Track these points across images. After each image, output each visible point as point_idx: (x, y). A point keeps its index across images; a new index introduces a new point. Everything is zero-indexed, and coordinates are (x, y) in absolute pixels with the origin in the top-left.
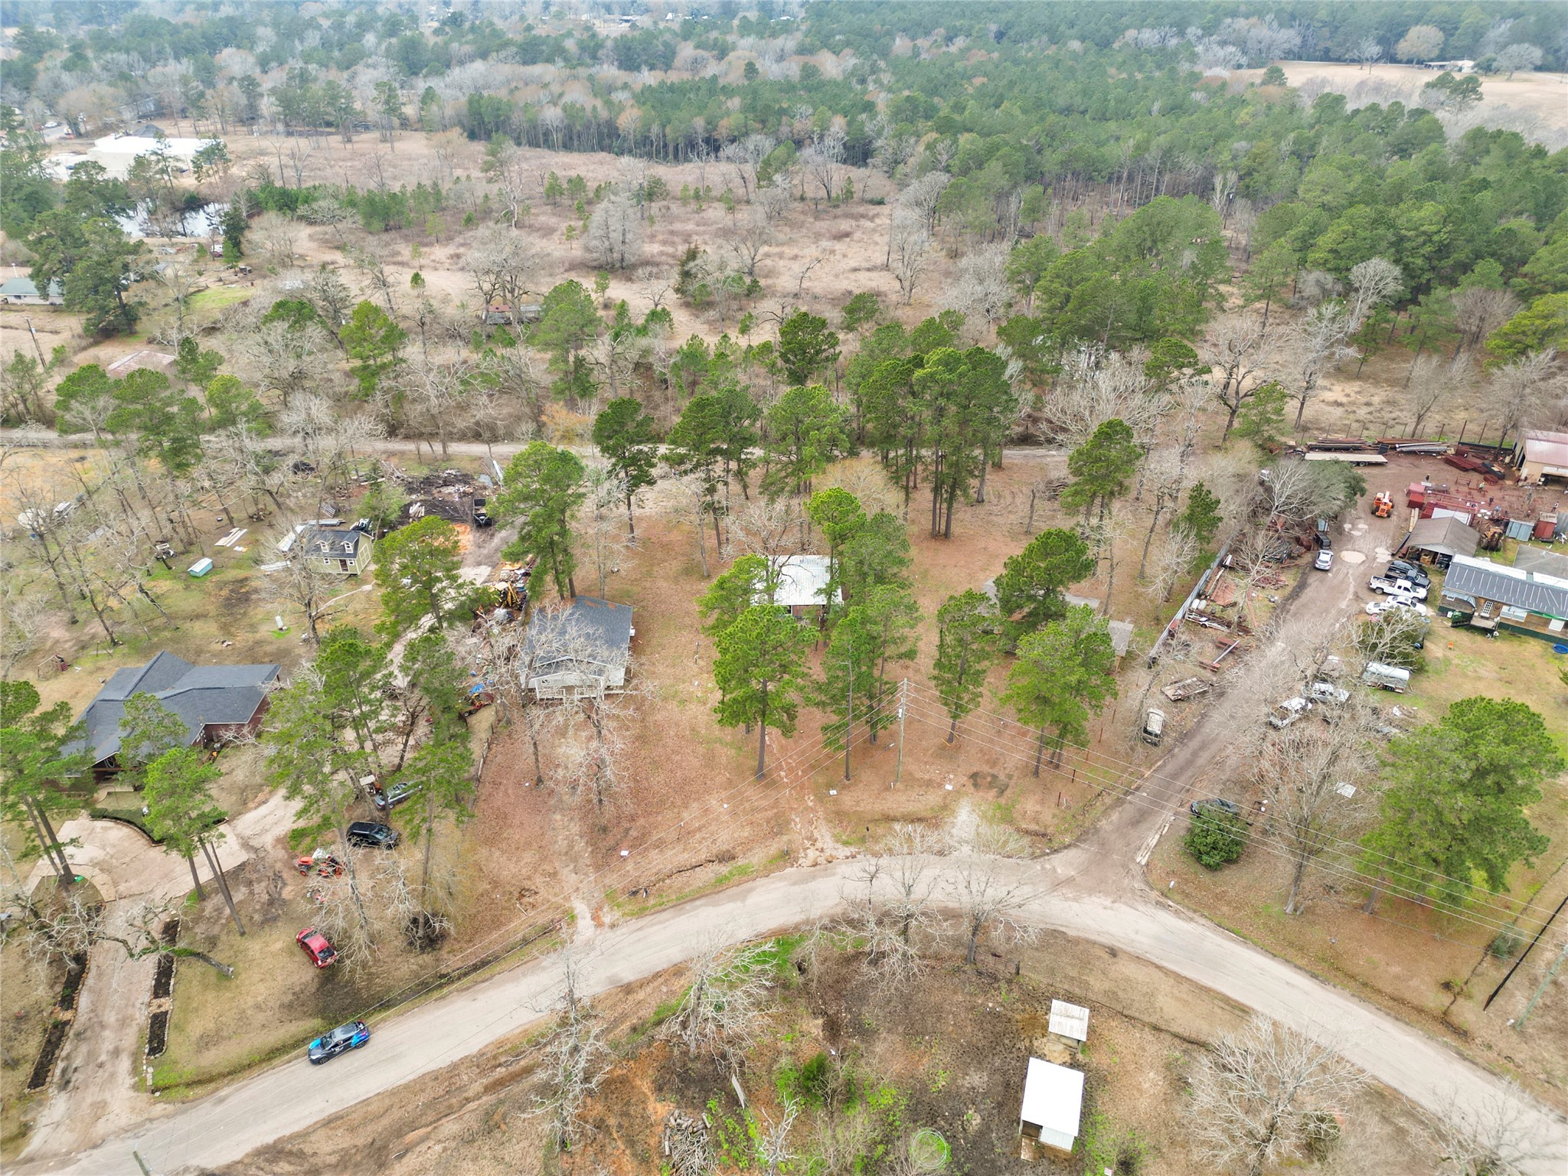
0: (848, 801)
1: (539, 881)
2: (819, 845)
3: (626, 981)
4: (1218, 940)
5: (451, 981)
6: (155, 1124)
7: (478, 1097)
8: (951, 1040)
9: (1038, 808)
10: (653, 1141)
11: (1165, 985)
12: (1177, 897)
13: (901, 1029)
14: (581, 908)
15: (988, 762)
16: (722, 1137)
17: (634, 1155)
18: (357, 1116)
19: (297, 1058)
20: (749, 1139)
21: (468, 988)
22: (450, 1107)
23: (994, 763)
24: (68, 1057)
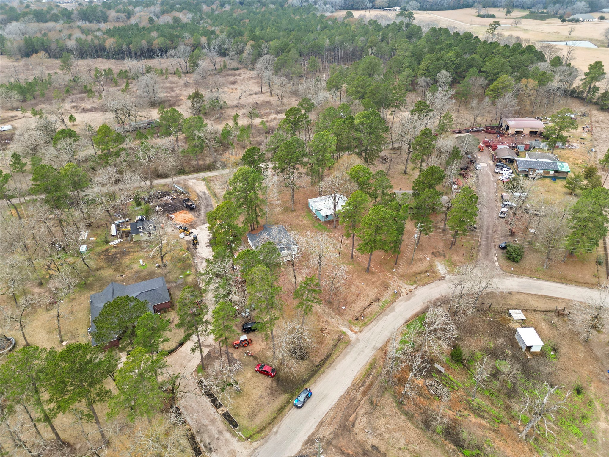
0: (400, 271)
1: (323, 325)
2: (403, 287)
3: (379, 347)
4: (533, 281)
5: (321, 367)
6: (259, 450)
7: (362, 399)
8: (486, 332)
9: (458, 258)
10: (426, 392)
11: (530, 298)
12: (514, 273)
13: (468, 334)
14: (344, 329)
15: (433, 248)
16: (445, 383)
17: (424, 398)
18: (329, 419)
19: (290, 409)
20: (452, 381)
21: (330, 366)
22: (355, 405)
23: (436, 249)
24: (201, 441)
